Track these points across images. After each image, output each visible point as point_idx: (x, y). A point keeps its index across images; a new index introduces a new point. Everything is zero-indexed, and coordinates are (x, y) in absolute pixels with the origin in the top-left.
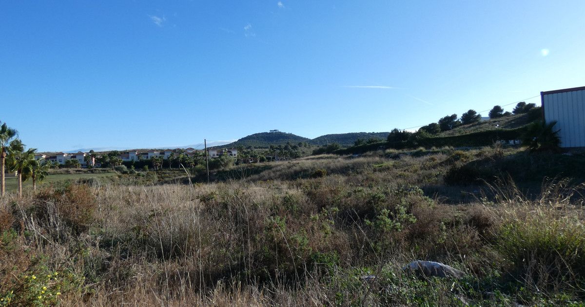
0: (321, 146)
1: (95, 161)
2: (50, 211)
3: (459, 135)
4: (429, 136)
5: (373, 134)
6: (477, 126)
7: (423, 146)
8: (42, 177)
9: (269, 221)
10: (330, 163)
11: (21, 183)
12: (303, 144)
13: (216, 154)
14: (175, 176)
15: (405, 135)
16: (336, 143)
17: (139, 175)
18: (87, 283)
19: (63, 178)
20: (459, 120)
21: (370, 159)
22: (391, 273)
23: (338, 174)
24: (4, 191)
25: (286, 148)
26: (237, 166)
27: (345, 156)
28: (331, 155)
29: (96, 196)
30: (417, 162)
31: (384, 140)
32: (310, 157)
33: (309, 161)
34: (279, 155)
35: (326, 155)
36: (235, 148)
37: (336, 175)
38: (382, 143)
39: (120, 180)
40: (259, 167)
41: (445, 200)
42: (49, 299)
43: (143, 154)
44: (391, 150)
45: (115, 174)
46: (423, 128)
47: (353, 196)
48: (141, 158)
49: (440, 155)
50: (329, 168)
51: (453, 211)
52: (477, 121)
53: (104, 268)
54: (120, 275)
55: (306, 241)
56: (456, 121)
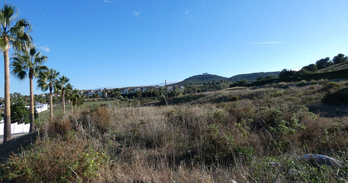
0: (235, 82)
1: (107, 94)
2: (89, 121)
3: (332, 71)
4: (309, 72)
5: (269, 73)
6: (346, 65)
7: (305, 80)
8: (82, 103)
9: (208, 127)
10: (241, 92)
11: (72, 107)
12: (224, 81)
13: (171, 89)
14: (149, 102)
15: (291, 73)
16: (244, 80)
17: (130, 101)
18: (111, 160)
19: (92, 104)
20: (331, 61)
21: (267, 89)
22: (290, 161)
23: (246, 99)
24: (64, 111)
25: (213, 84)
26: (184, 95)
27: (250, 87)
28: (241, 87)
29: (110, 113)
30: (301, 91)
31: (277, 77)
32: (228, 89)
33: (228, 91)
34: (209, 88)
35: (238, 87)
36: (182, 85)
37: (246, 100)
38: (275, 79)
39: (120, 104)
40: (197, 96)
41: (325, 114)
42: (95, 167)
43: (131, 89)
44: (282, 83)
45: (117, 101)
46: (305, 68)
47: (259, 112)
48: (130, 92)
49: (318, 85)
50: (240, 95)
51: (330, 122)
52: (345, 61)
53: (118, 152)
54: (127, 156)
55: (233, 140)
56: (328, 62)
